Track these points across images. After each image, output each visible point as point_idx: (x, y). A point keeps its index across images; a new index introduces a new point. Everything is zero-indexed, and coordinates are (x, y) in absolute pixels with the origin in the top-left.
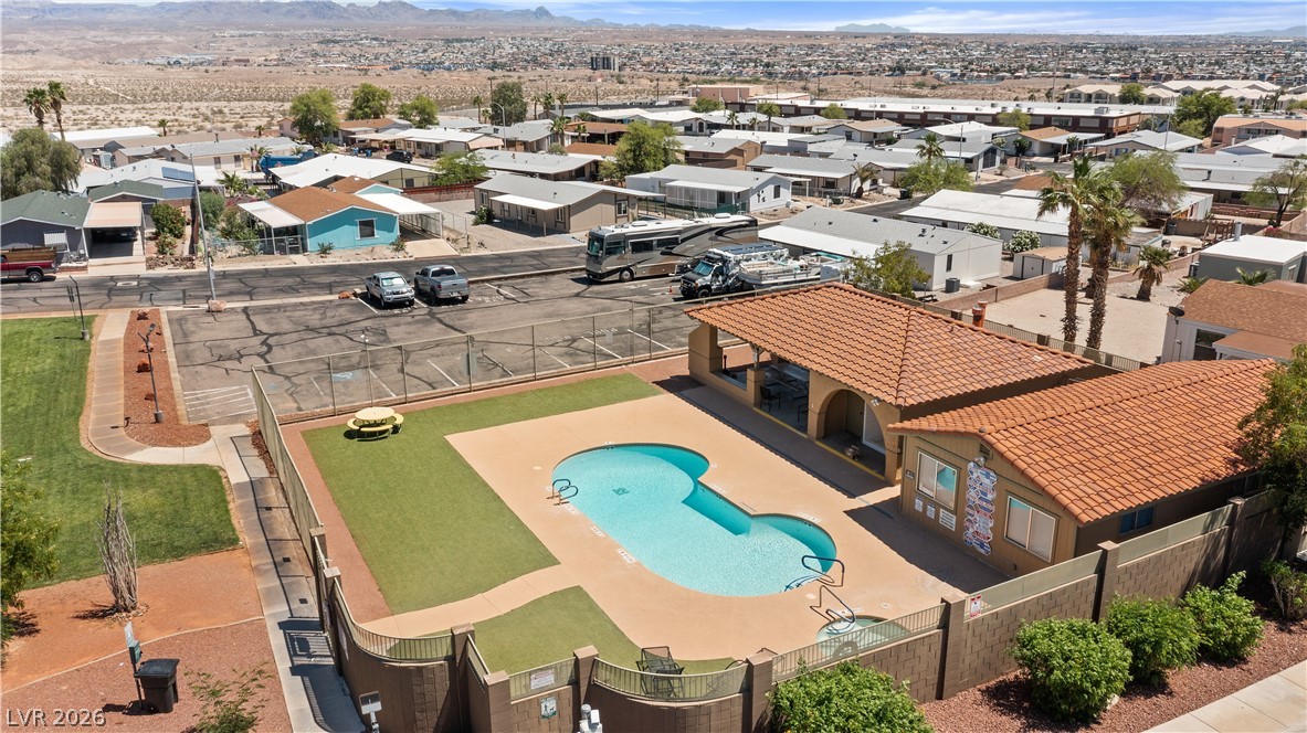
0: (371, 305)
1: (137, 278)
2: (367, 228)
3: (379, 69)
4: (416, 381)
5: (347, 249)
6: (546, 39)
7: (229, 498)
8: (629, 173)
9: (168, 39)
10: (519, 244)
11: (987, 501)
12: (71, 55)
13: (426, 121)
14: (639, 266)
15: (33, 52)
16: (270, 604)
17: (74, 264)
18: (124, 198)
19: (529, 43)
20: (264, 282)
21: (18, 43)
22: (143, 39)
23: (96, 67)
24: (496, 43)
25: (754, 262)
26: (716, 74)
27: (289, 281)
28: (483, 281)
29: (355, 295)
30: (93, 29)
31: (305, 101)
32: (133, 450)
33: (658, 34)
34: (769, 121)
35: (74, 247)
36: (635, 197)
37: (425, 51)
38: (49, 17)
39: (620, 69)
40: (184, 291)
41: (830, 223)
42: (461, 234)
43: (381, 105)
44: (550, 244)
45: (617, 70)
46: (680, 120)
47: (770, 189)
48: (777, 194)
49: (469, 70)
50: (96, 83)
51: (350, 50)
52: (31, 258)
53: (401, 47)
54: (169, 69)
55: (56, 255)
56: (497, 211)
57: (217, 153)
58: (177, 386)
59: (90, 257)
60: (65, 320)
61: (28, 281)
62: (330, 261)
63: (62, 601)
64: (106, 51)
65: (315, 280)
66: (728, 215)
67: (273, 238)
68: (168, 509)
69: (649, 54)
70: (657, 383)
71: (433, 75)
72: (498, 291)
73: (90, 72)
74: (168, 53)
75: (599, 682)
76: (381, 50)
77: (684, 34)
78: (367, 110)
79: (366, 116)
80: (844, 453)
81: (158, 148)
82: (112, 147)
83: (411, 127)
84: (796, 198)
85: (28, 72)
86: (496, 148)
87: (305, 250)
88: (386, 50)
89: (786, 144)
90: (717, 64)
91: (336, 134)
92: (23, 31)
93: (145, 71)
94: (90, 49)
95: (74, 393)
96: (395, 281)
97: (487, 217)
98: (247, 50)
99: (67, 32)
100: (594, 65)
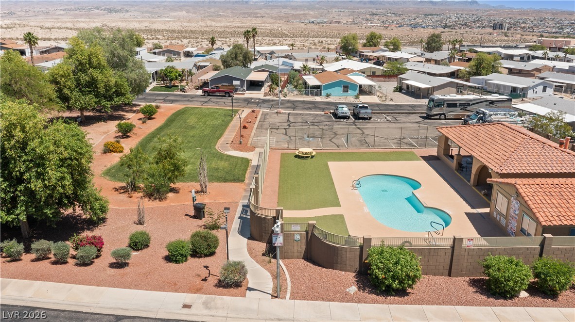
0: (334, 117)
1: (259, 99)
2: (346, 88)
3: (393, 27)
4: (334, 144)
5: (336, 96)
6: (473, 15)
7: (248, 169)
8: (473, 75)
9: (311, 13)
10: (408, 101)
11: (516, 214)
12: (275, 18)
13: (396, 48)
14: (449, 114)
15: (263, 17)
16: (243, 199)
17: (241, 92)
18: (263, 71)
19: (464, 16)
20: (301, 105)
21: (258, 13)
22: (302, 12)
23: (283, 23)
24: (449, 16)
25: (499, 116)
26: (561, 33)
27: (310, 106)
28: (382, 113)
29: (330, 113)
30: (285, 8)
31: (346, 38)
32: (229, 150)
33: (533, 13)
34: (565, 57)
35: (242, 87)
36: (467, 85)
37: (415, 19)
38: (270, 4)
39: (508, 29)
40: (272, 105)
41: (555, 104)
42: (384, 95)
43: (378, 41)
44: (422, 103)
45: (506, 30)
46: (518, 54)
47: (541, 87)
48: (544, 90)
49: (433, 28)
50: (281, 29)
51: (382, 18)
52: (227, 88)
53: (405, 17)
54: (309, 25)
55: (236, 89)
56: (405, 87)
57: (307, 57)
58: (252, 134)
59: (247, 90)
60: (230, 110)
61: (225, 96)
62: (329, 100)
63: (189, 187)
64: (288, 17)
65: (319, 106)
66: (498, 95)
67: (310, 89)
68: (229, 169)
69: (525, 23)
70: (421, 157)
71: (416, 30)
72: (386, 118)
73: (280, 25)
74: (310, 18)
75: (315, 234)
76: (395, 18)
77: (547, 13)
78: (371, 43)
79: (371, 46)
80: (481, 192)
81: (287, 54)
82: (272, 53)
83: (387, 51)
84: (556, 93)
85: (260, 25)
86: (421, 62)
87: (321, 95)
88: (398, 18)
89: (568, 68)
90: (562, 28)
91: (356, 52)
92: (261, 9)
93: (300, 25)
94: (282, 16)
95: (221, 132)
96: (344, 109)
97: (399, 89)
98: (340, 17)
99: (276, 9)
100: (494, 27)
